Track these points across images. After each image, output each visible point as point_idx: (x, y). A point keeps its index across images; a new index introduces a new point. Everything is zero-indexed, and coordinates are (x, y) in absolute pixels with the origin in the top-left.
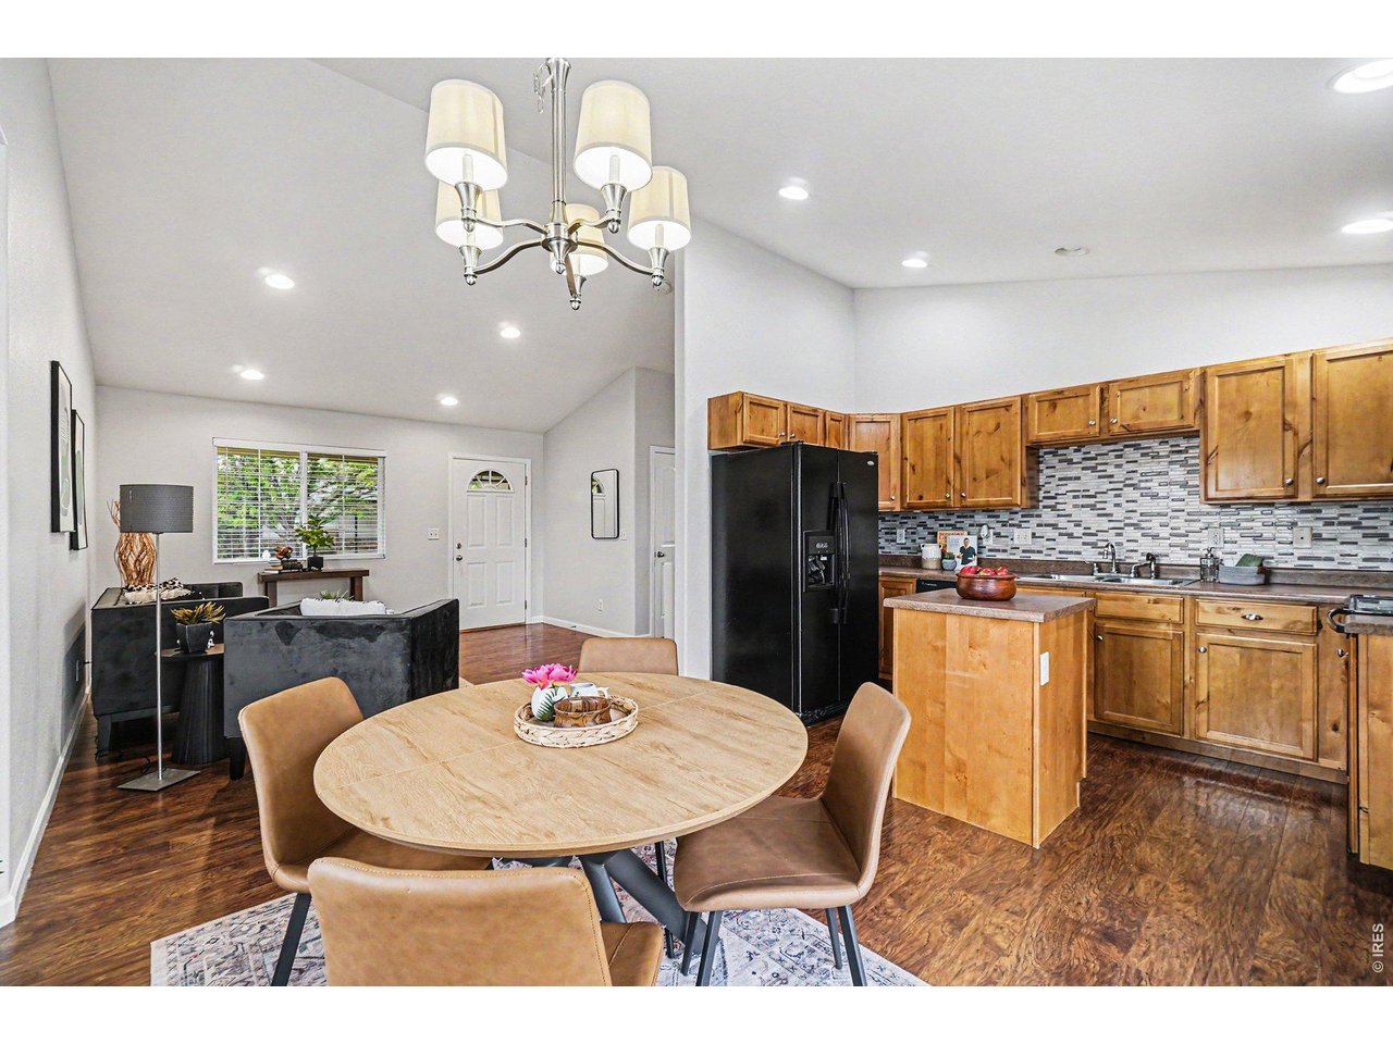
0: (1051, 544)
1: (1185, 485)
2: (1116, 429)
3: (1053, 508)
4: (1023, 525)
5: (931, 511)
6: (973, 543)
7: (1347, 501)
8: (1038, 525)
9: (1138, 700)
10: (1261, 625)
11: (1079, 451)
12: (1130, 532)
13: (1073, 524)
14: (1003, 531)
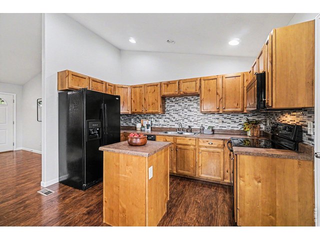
0: (168, 123)
1: (197, 108)
2: (182, 93)
3: (169, 114)
4: (162, 118)
5: (140, 114)
6: (150, 123)
7: (228, 113)
8: (165, 118)
9: (186, 167)
10: (212, 145)
11: (174, 98)
12: (186, 120)
13: (173, 118)
14: (157, 120)
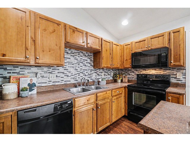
0: (62, 79)
2: (89, 45)
4: (53, 73)
8: (58, 73)
11: (70, 50)
13: (68, 72)
